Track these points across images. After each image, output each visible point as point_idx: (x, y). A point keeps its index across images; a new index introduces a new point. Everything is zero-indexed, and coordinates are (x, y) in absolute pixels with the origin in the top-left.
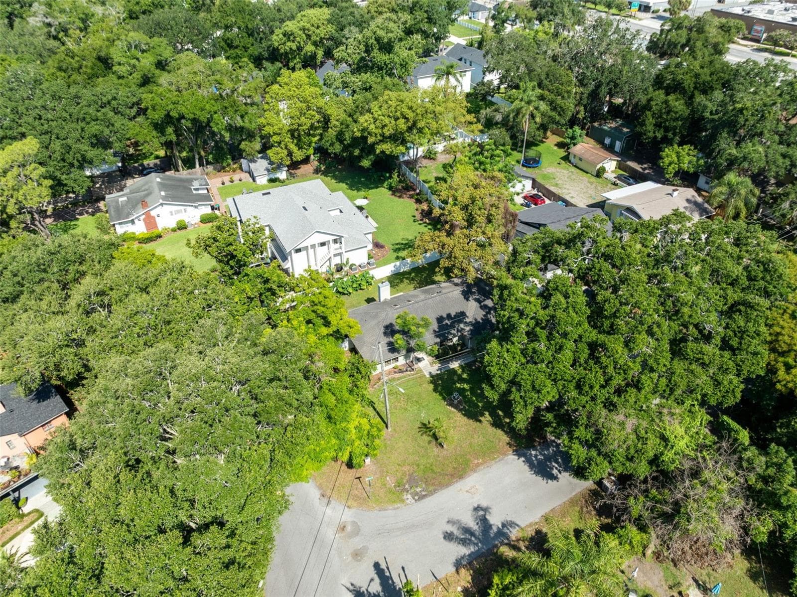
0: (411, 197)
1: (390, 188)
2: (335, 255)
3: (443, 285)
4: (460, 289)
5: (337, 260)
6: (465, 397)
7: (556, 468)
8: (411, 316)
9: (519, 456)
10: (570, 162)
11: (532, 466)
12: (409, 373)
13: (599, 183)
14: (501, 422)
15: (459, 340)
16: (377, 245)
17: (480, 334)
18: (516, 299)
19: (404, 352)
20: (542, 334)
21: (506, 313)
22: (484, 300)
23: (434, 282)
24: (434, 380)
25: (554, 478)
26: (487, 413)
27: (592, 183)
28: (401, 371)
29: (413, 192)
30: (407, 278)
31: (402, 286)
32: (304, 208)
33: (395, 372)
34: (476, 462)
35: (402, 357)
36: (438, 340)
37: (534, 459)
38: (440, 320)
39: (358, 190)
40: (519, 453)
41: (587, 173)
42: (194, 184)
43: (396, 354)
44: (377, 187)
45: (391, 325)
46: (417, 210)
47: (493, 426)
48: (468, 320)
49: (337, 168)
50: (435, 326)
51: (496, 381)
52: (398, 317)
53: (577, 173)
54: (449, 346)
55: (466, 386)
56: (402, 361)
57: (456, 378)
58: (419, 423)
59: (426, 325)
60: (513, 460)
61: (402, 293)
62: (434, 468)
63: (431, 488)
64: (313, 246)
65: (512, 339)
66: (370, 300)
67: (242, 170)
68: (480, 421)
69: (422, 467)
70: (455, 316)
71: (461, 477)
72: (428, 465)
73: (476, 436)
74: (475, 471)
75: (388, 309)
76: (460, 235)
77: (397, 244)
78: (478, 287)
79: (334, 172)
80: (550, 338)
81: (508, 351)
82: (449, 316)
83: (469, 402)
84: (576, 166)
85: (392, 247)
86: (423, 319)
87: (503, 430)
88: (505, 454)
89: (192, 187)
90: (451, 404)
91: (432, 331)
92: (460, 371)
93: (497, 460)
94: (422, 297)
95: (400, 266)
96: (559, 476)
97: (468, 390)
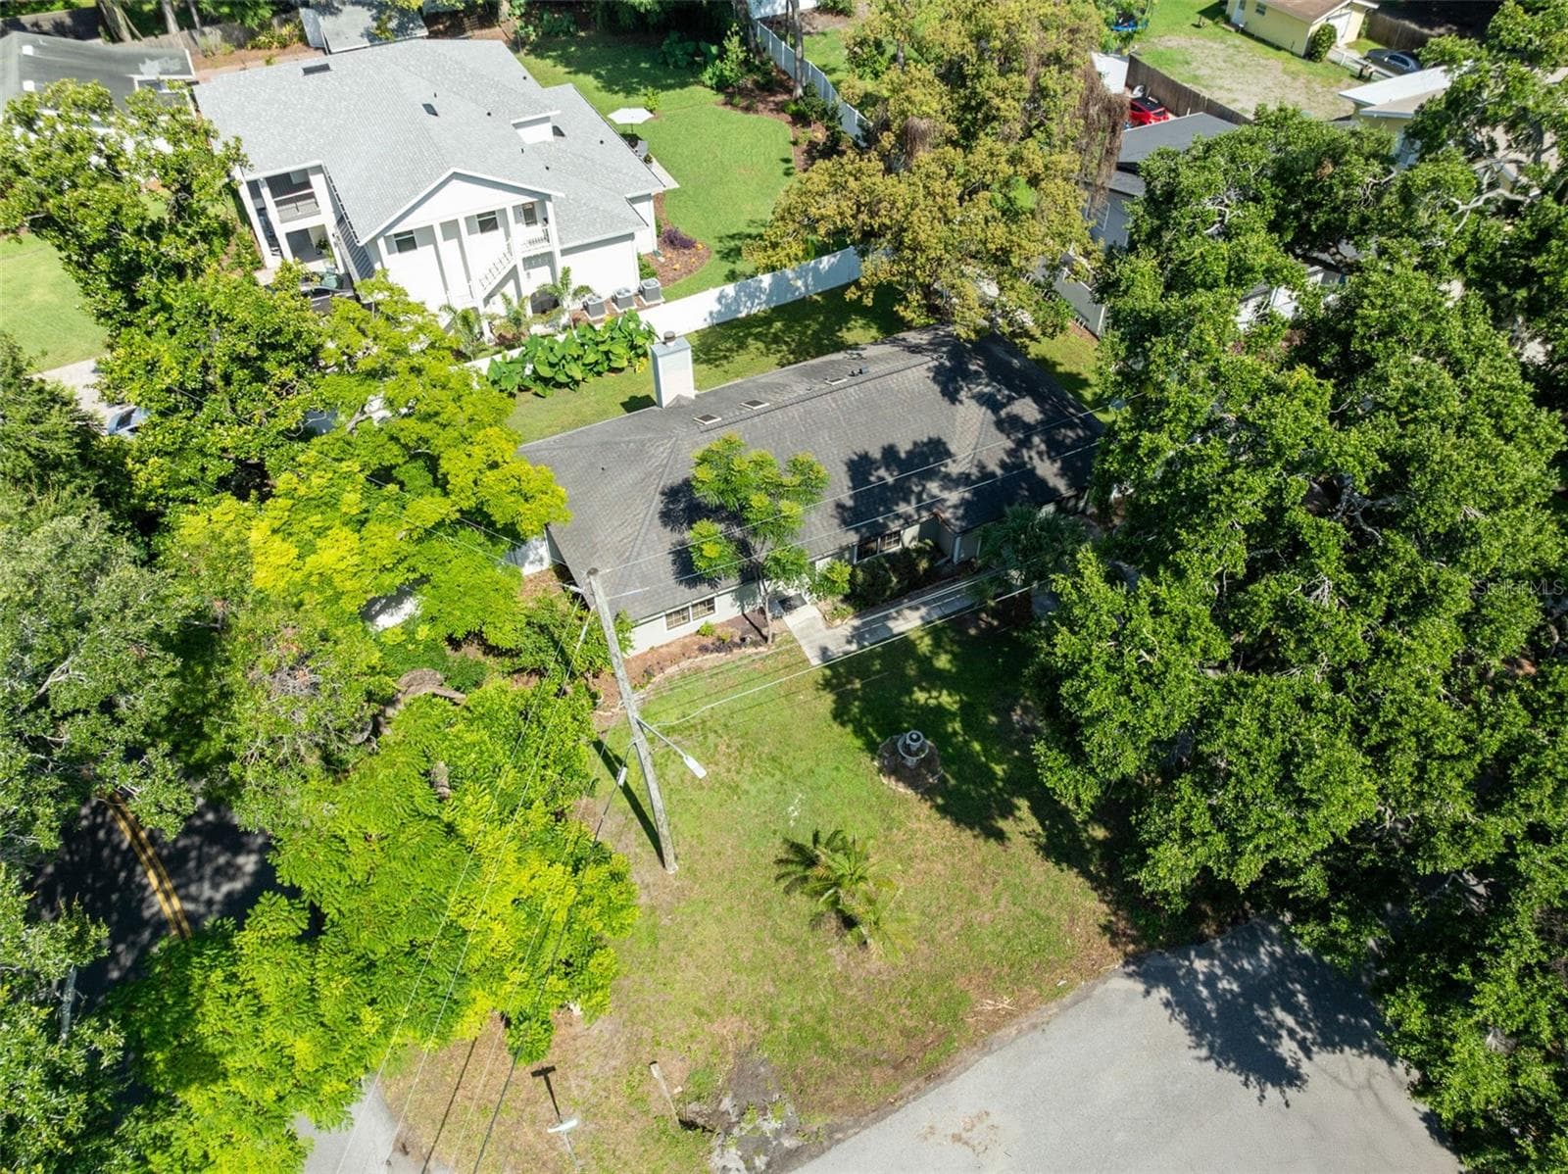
0: (780, 108)
1: (722, 86)
2: (531, 262)
3: (871, 351)
4: (929, 361)
5: (537, 280)
6: (943, 739)
7: (1292, 1033)
8: (753, 454)
9: (1151, 978)
10: (1228, 20)
11: (1198, 1023)
12: (751, 650)
13: (1317, 74)
14: (1076, 839)
15: (921, 537)
16: (672, 240)
17: (999, 517)
18: (1215, 375)
19: (734, 582)
20: (1328, 537)
21: (1163, 439)
22: (1010, 400)
23: (840, 346)
24: (836, 674)
25: (1284, 1076)
26: (1023, 804)
27: (1295, 76)
28: (722, 645)
29: (786, 97)
30: (758, 337)
31: (741, 359)
32: (430, 109)
33: (704, 649)
34: (988, 1005)
35: (728, 599)
36: (853, 538)
37: (1205, 993)
38: (859, 468)
39: (629, 91)
40: (1148, 968)
41: (1279, 48)
42: (142, 68)
43: (705, 588)
44: (683, 85)
45: (687, 486)
46: (795, 143)
47: (1047, 856)
48: (954, 469)
49: (573, 35)
50: (842, 490)
51: (1099, 740)
52: (703, 460)
53: (1251, 50)
54: (890, 557)
55: (947, 700)
56: (726, 609)
57: (911, 670)
58: (778, 841)
59: (809, 488)
60: (1129, 997)
61: (739, 381)
62: (833, 1034)
63: (818, 1122)
64: (451, 229)
65: (1180, 557)
66: (634, 404)
67: (307, 44)
68: (1000, 836)
69: (786, 1025)
70: (909, 453)
71: (933, 1075)
72: (808, 1018)
73: (985, 897)
74: (987, 1049)
75: (681, 431)
76: (934, 168)
77: (732, 237)
78: (986, 359)
79: (564, 47)
80: (1360, 559)
81: (1157, 609)
82: (890, 452)
83: (960, 759)
84: (1244, 32)
85: (718, 246)
86: (795, 466)
87: (1085, 873)
88: (1096, 973)
89: (137, 78)
90: (895, 769)
91: (831, 510)
92: (925, 645)
93: (1068, 999)
94: (800, 389)
95: (737, 299)
96: (1306, 1067)
97: (954, 715)
